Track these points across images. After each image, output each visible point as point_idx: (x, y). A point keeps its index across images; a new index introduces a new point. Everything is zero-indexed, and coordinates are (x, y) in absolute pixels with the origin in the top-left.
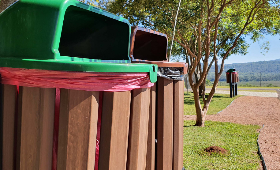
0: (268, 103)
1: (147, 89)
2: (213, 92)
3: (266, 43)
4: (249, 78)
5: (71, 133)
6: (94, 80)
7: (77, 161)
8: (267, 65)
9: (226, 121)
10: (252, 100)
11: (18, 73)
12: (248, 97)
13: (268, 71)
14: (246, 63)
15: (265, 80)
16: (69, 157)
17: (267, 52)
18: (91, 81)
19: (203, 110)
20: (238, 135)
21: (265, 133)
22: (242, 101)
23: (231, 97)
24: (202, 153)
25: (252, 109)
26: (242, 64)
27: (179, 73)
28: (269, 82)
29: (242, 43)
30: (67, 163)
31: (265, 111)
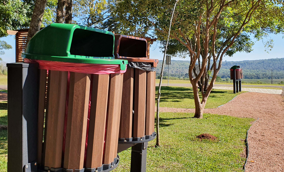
0: (269, 99)
1: (120, 74)
2: (211, 87)
3: (269, 41)
4: (261, 76)
5: (75, 95)
6: (88, 68)
7: (78, 110)
8: (280, 62)
9: (223, 114)
10: (255, 96)
11: (48, 63)
12: (251, 93)
13: (280, 69)
14: (257, 60)
15: (277, 77)
16: (74, 108)
17: (271, 50)
18: (86, 68)
19: (202, 103)
20: (232, 126)
21: (257, 125)
22: (244, 96)
23: (234, 93)
24: (194, 139)
25: (252, 104)
26: (254, 61)
27: (150, 66)
28: (280, 80)
29: (247, 41)
30: (73, 111)
31: (264, 106)
